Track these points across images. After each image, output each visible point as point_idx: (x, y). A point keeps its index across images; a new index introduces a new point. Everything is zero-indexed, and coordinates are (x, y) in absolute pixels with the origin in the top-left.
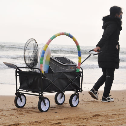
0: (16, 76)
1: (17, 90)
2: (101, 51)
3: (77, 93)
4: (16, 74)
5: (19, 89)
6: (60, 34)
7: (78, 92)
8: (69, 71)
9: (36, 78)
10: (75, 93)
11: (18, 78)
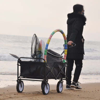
0: (18, 65)
1: (18, 77)
2: (76, 45)
3: (61, 80)
4: (18, 64)
5: (20, 76)
6: (57, 31)
7: (63, 80)
8: (59, 62)
9: (39, 67)
10: (60, 81)
11: (20, 67)
